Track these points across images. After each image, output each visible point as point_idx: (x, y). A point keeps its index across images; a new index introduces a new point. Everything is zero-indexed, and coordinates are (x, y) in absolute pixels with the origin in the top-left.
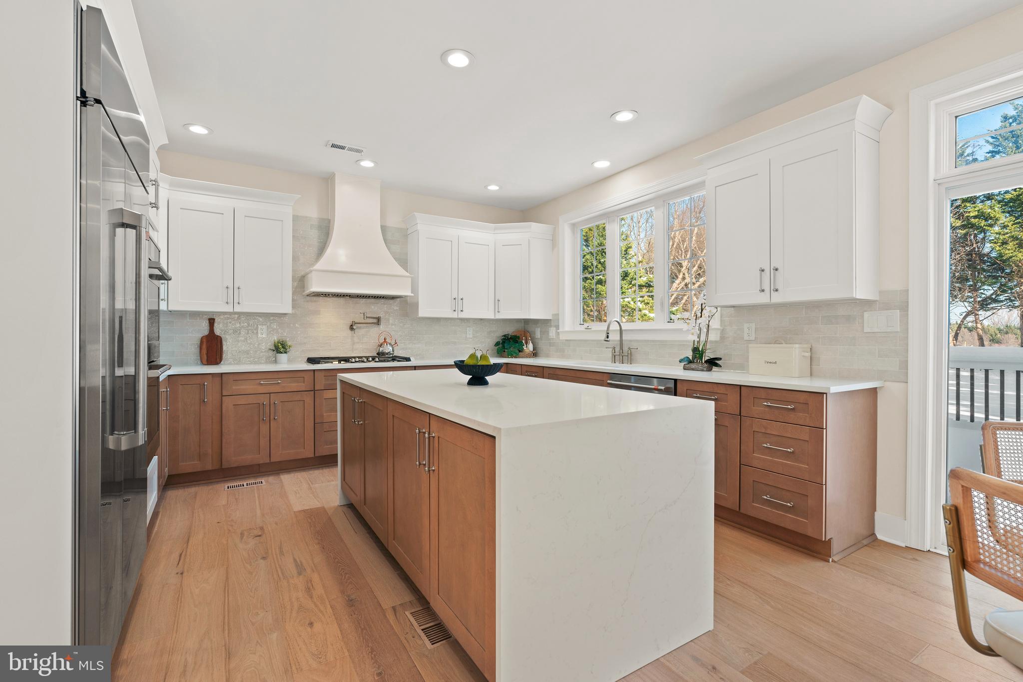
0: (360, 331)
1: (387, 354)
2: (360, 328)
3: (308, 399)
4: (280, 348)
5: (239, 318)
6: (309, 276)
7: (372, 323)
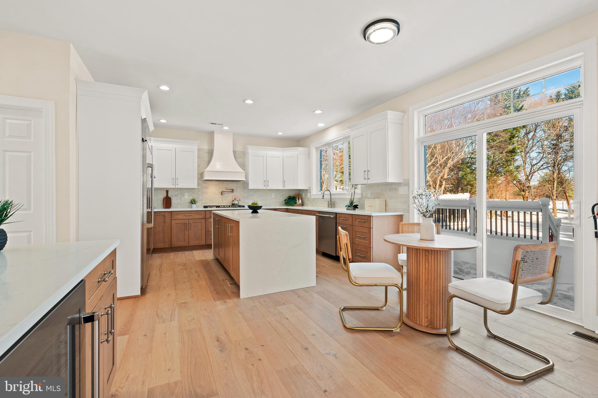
0: (225, 195)
1: (236, 204)
2: (225, 194)
3: (203, 221)
4: (193, 202)
5: (177, 190)
6: (204, 173)
7: (230, 192)
